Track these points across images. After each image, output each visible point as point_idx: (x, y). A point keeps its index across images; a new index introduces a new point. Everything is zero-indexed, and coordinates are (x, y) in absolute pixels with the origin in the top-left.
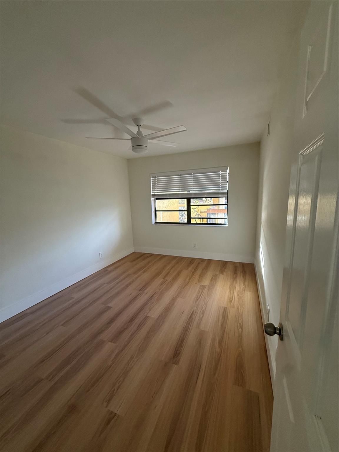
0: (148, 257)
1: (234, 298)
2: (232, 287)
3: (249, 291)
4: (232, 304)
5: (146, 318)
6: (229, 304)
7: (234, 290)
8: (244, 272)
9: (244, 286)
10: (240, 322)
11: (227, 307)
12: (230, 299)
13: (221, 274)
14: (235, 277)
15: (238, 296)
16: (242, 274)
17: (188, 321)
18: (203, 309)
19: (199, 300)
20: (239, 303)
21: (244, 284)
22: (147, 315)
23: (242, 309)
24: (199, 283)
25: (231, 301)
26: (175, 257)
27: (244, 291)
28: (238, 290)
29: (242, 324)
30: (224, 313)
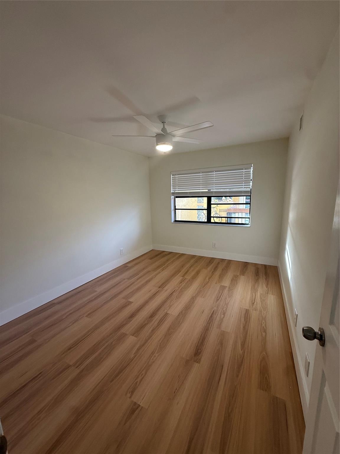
0: (166, 255)
1: (256, 300)
2: (254, 290)
3: (273, 295)
4: (254, 306)
5: (166, 314)
6: (251, 306)
7: (256, 292)
8: (266, 274)
9: (266, 289)
10: (264, 325)
11: (249, 310)
12: (252, 301)
13: (241, 276)
14: (257, 279)
15: (260, 298)
16: (264, 276)
17: (208, 321)
18: (225, 309)
19: (219, 300)
20: (262, 306)
21: (267, 287)
22: (167, 311)
23: (265, 312)
24: (218, 283)
25: (253, 303)
26: (193, 256)
27: (268, 293)
28: (261, 292)
29: (266, 328)
30: (246, 315)
